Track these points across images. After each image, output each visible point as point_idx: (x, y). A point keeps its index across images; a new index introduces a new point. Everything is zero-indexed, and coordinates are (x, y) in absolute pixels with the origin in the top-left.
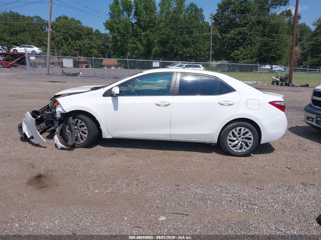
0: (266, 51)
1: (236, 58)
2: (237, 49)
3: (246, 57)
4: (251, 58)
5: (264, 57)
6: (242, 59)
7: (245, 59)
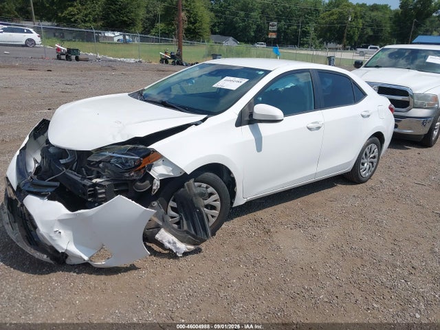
0: (114, 12)
1: (73, 20)
2: (71, 6)
3: (87, 19)
4: (95, 21)
5: (112, 20)
6: (82, 22)
7: (85, 22)
